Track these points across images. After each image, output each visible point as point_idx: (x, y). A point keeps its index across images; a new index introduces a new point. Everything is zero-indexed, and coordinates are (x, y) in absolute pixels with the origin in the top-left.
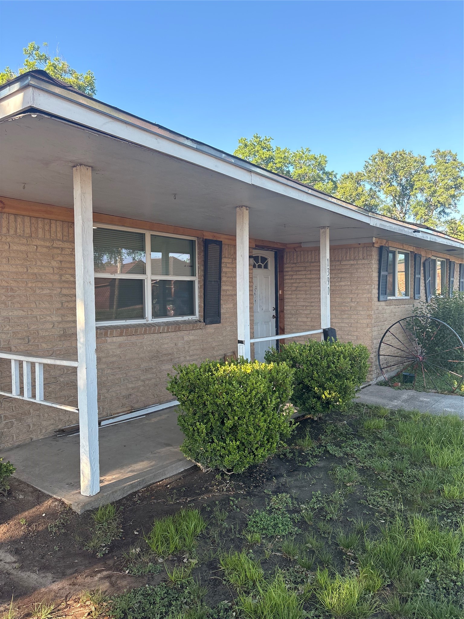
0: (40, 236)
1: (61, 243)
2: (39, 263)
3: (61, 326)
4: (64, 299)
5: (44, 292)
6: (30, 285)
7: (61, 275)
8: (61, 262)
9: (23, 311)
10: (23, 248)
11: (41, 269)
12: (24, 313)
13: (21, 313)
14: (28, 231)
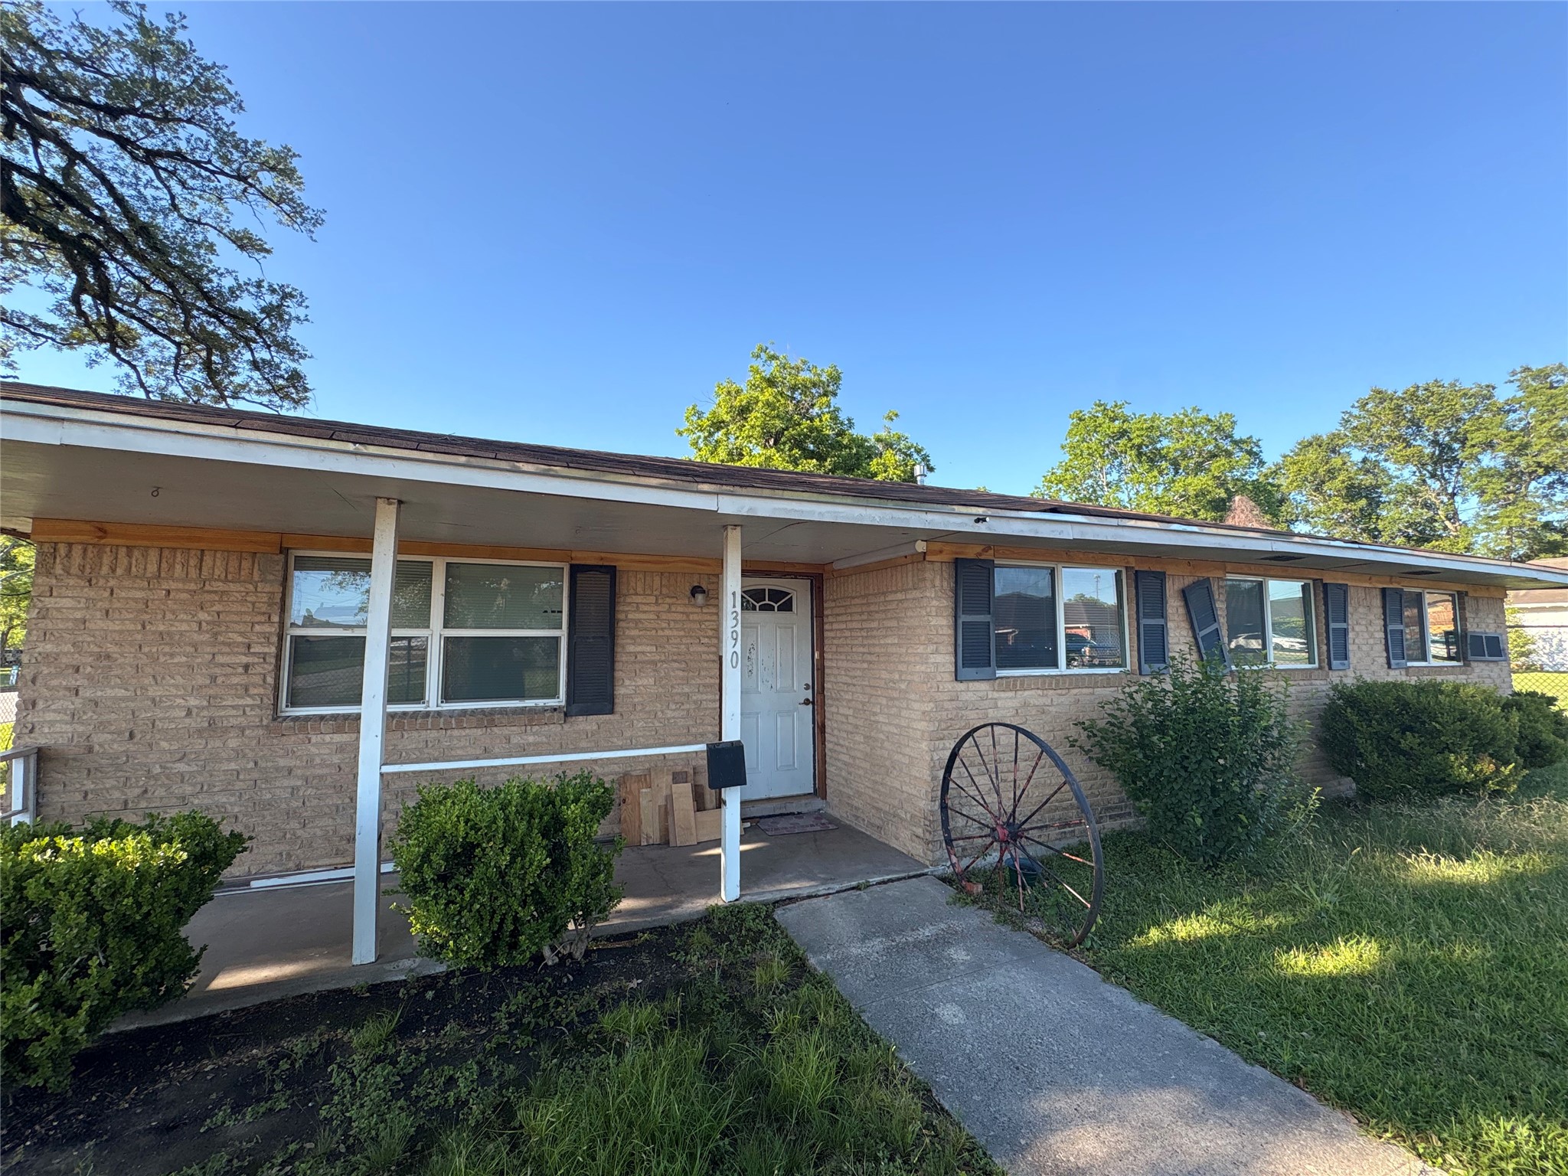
0: (176, 575)
1: (221, 584)
2: (169, 616)
3: (205, 713)
4: (218, 671)
5: (176, 660)
6: (146, 649)
7: (215, 635)
8: (218, 614)
9: (126, 690)
10: (139, 594)
11: (172, 625)
12: (128, 694)
13: (122, 693)
14: (152, 568)
